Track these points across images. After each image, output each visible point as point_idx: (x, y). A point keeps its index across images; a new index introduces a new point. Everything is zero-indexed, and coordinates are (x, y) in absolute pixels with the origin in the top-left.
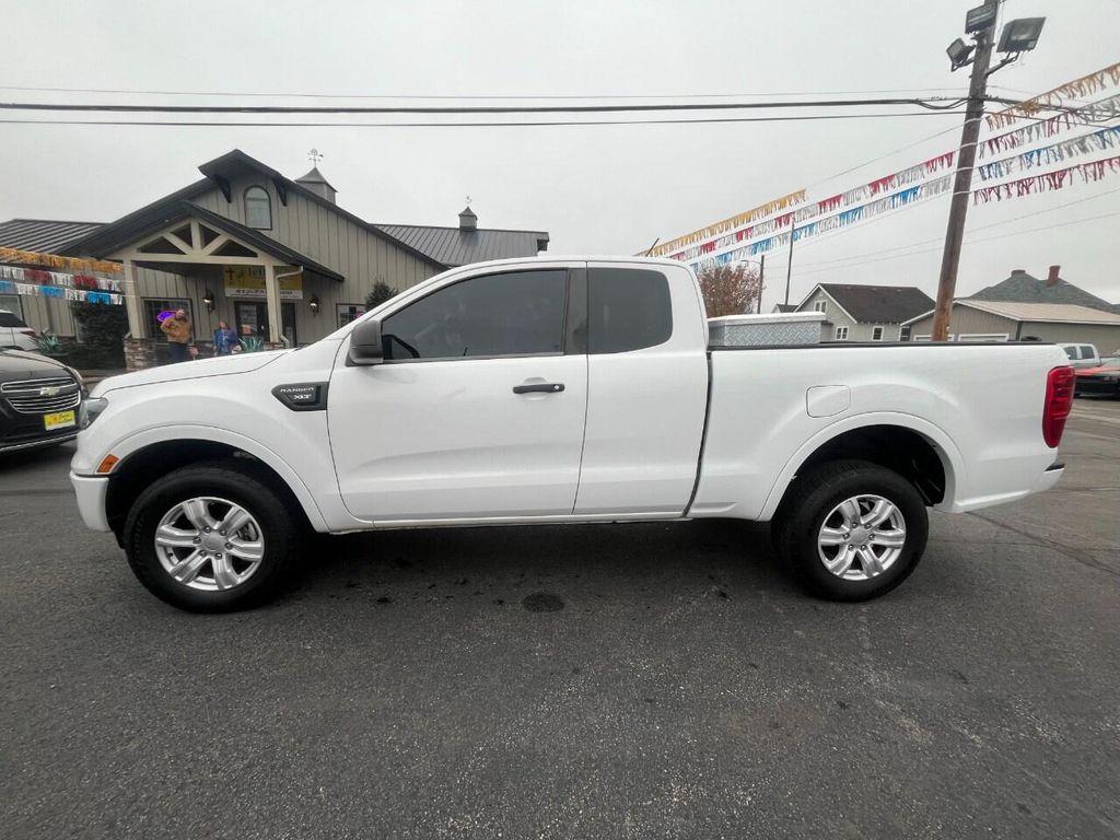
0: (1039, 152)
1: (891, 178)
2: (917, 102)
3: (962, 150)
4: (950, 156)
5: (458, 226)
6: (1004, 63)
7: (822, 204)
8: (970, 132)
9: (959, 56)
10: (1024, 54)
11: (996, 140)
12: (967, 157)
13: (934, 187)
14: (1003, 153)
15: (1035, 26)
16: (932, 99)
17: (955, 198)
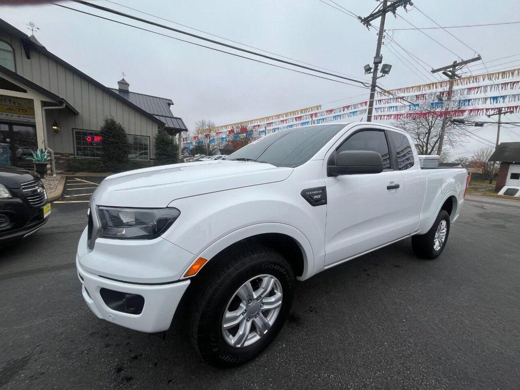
0: (394, 107)
1: (349, 106)
2: (362, 83)
3: (370, 101)
4: (366, 103)
5: (118, 89)
6: (382, 76)
7: (327, 111)
8: (372, 96)
9: (368, 69)
10: (386, 75)
11: (380, 100)
12: (371, 104)
13: (362, 112)
14: (382, 105)
15: (390, 67)
16: (366, 83)
17: (368, 117)
